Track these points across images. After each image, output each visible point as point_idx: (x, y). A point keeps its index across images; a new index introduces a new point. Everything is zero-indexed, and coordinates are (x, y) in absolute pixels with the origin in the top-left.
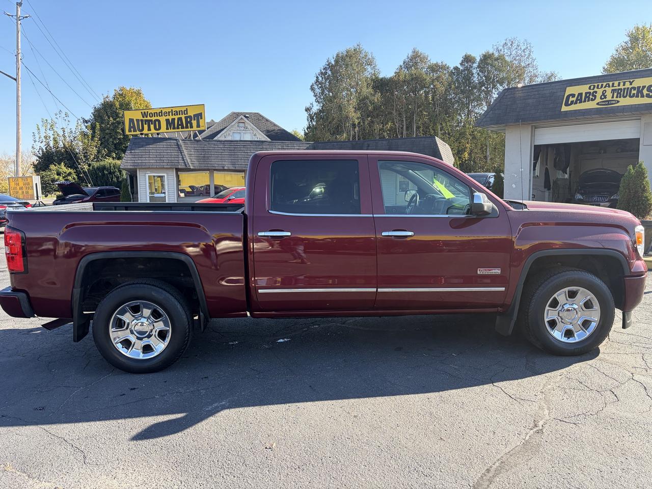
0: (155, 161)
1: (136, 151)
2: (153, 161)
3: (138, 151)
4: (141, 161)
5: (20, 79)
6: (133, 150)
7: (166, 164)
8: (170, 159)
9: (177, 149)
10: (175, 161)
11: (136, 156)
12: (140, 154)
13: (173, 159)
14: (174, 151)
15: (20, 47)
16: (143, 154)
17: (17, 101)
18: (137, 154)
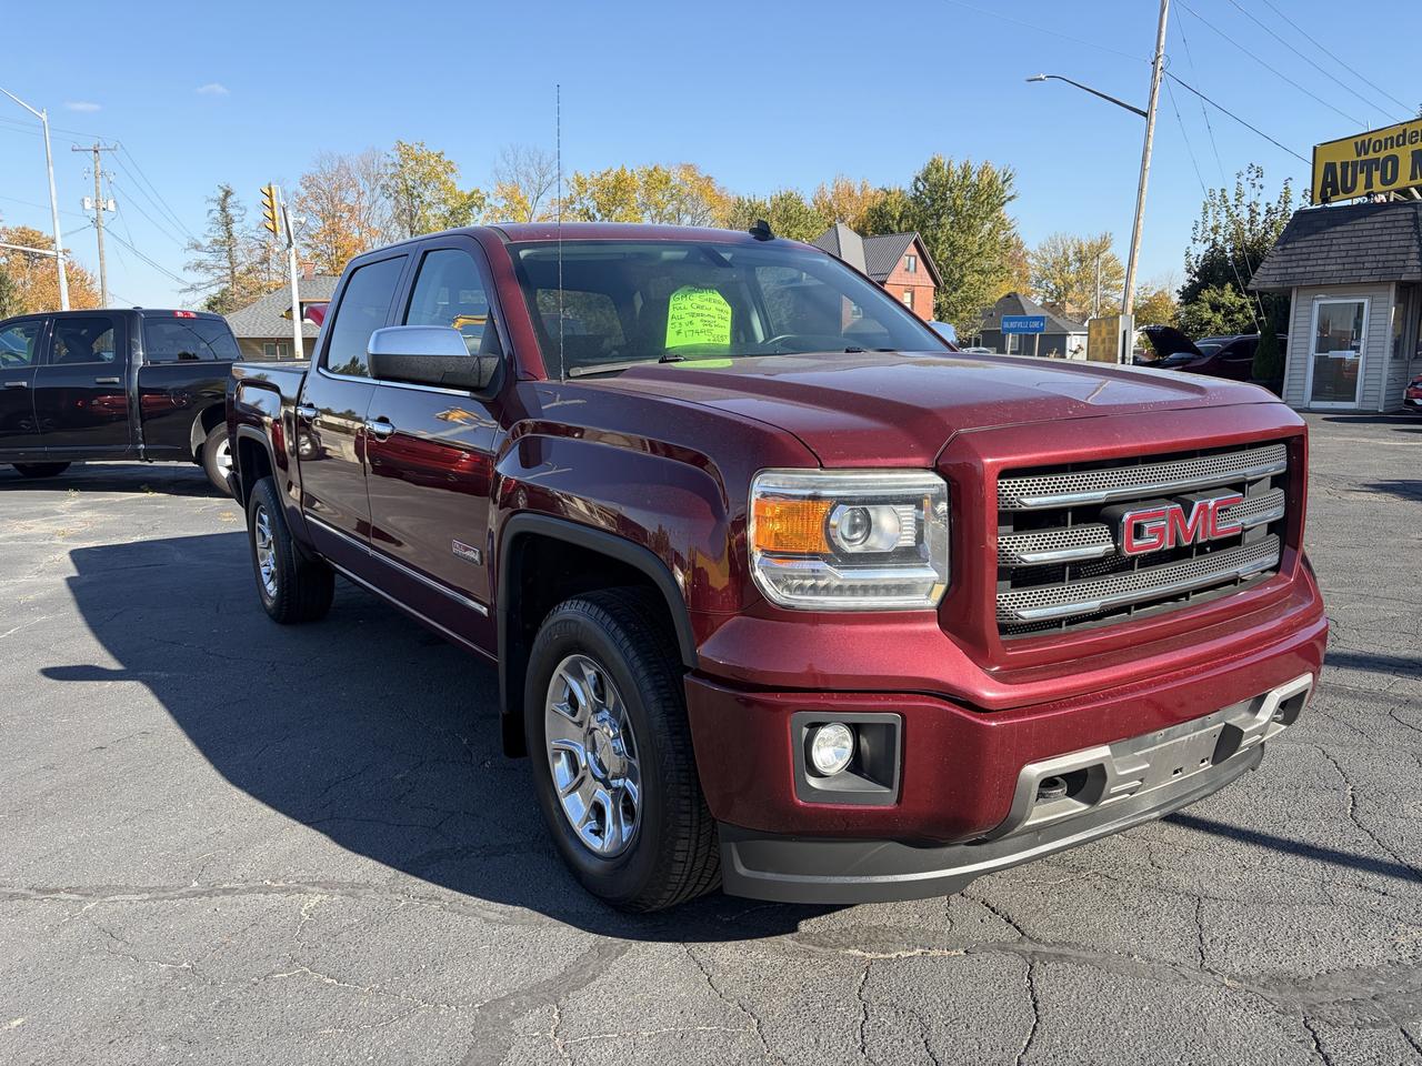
0: (1341, 267)
1: (1296, 245)
2: (1334, 268)
3: (1300, 245)
4: (1302, 270)
5: (1154, 112)
6: (1289, 243)
7: (1367, 272)
8: (1382, 258)
9: (1411, 230)
10: (1396, 264)
11: (1293, 258)
12: (1304, 250)
13: (1391, 257)
14: (1400, 237)
15: (1162, 43)
16: (1312, 249)
17: (1144, 160)
18: (1298, 251)
